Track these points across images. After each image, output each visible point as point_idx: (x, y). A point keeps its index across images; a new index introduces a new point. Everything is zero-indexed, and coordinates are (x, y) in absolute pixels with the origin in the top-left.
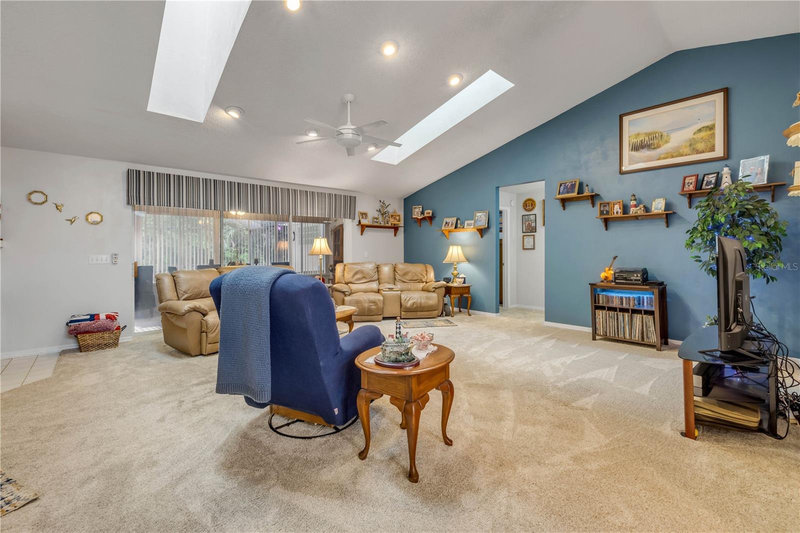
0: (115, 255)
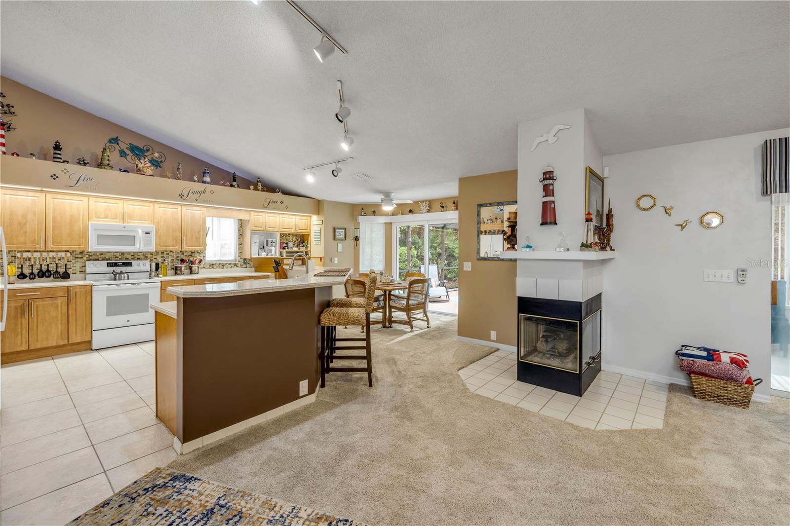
0: (743, 271)
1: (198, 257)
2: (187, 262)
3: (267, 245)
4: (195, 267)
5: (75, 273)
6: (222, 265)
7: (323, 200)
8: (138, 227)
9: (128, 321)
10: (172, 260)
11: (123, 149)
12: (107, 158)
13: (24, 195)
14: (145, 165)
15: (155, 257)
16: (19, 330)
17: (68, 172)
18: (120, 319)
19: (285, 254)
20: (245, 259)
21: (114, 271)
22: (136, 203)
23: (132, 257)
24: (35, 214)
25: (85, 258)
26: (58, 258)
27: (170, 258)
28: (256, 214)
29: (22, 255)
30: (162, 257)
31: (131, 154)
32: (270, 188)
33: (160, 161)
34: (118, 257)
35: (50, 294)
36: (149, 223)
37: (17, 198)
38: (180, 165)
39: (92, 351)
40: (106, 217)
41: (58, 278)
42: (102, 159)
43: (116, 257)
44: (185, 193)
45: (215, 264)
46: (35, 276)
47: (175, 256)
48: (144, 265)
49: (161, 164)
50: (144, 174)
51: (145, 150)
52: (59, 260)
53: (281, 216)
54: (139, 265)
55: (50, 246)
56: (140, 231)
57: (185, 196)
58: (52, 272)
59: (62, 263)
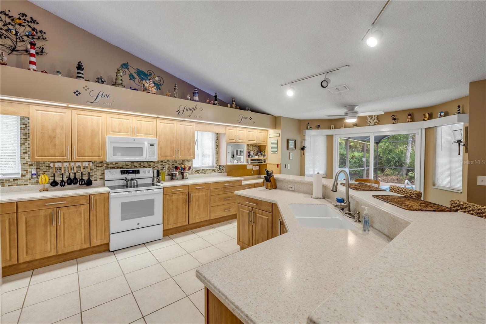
1: (187, 165)
2: (180, 169)
3: (237, 154)
4: (186, 173)
5: (97, 180)
6: (204, 171)
7: (280, 117)
8: (145, 140)
9: (138, 224)
10: (169, 167)
11: (132, 74)
12: (120, 78)
13: (53, 111)
14: (150, 85)
15: (156, 165)
16: (49, 237)
17: (88, 89)
18: (132, 223)
19: (250, 161)
20: (220, 166)
21: (126, 178)
22: (143, 119)
23: (140, 165)
24: (62, 128)
25: (104, 167)
26: (83, 167)
27: (167, 166)
28: (230, 128)
29: (54, 165)
30: (161, 165)
31: (138, 78)
32: (242, 107)
33: (159, 84)
34: (129, 166)
35: (74, 202)
36: (152, 137)
37: (47, 113)
38: (176, 85)
39: (109, 253)
40: (120, 132)
41: (83, 184)
42: (116, 79)
43: (127, 166)
44: (181, 110)
45: (199, 170)
46: (65, 183)
47: (171, 164)
48: (149, 172)
49: (160, 87)
50: (150, 93)
51: (149, 74)
52: (83, 169)
53: (248, 130)
54: (144, 172)
55: (76, 157)
56: (146, 143)
57: (182, 112)
58: (78, 180)
59: (86, 171)
